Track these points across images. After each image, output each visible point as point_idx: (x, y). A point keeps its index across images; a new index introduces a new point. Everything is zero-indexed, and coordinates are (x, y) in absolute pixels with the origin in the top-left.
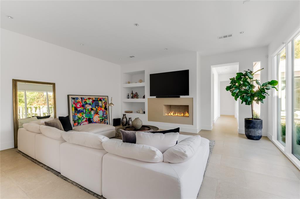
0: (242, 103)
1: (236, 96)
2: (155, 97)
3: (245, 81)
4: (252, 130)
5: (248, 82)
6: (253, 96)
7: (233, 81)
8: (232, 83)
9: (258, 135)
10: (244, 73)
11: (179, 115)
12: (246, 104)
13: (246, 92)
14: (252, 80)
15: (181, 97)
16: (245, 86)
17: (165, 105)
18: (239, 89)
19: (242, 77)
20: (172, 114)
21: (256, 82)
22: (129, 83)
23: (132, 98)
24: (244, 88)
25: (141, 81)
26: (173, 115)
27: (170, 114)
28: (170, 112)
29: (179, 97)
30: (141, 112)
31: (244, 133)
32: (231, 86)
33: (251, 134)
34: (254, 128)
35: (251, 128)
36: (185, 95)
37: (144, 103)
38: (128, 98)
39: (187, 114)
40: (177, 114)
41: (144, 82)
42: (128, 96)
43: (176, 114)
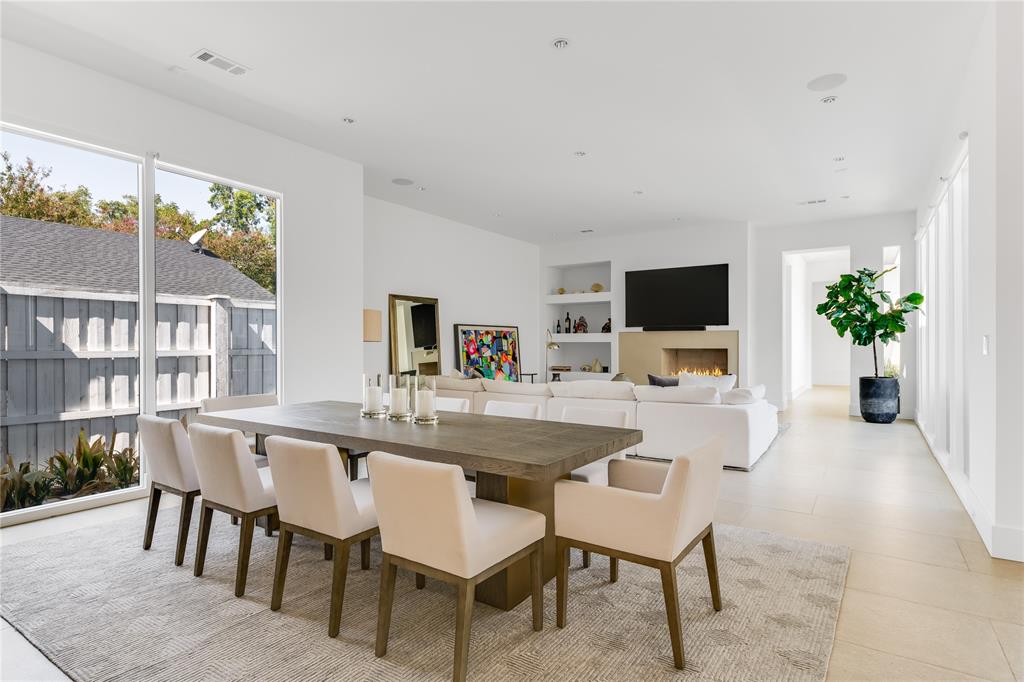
0: (854, 342)
1: (841, 327)
2: (640, 329)
3: (859, 292)
4: (874, 401)
5: (864, 296)
6: (872, 327)
7: (833, 293)
8: (829, 295)
9: (886, 411)
10: (857, 276)
12: (859, 344)
13: (861, 318)
14: (873, 291)
15: (708, 328)
16: (859, 303)
17: (666, 350)
18: (845, 310)
19: (854, 283)
20: (685, 372)
21: (882, 296)
22: (562, 292)
23: (568, 330)
24: (858, 307)
25: (597, 288)
27: (681, 372)
29: (703, 329)
30: (598, 368)
32: (827, 304)
33: (871, 411)
34: (876, 395)
35: (871, 397)
36: (717, 324)
37: (608, 345)
38: (558, 332)
41: (609, 291)
42: (559, 326)
43: (692, 371)
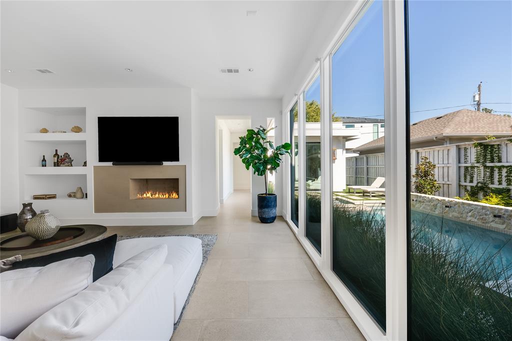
0: (255, 173)
1: (247, 163)
2: (110, 164)
3: (257, 142)
4: (266, 210)
5: (260, 144)
6: (266, 163)
7: (243, 141)
8: (241, 143)
9: (272, 216)
10: (256, 131)
11: (160, 196)
12: (258, 175)
13: (258, 157)
14: (265, 141)
15: (165, 163)
16: (258, 149)
18: (250, 153)
19: (254, 136)
20: (149, 195)
21: (270, 144)
22: (45, 131)
23: (57, 164)
24: (256, 151)
25: (77, 130)
26: (151, 197)
27: (146, 195)
28: (146, 192)
29: (161, 164)
30: (79, 195)
31: (257, 215)
32: (240, 148)
33: (264, 216)
34: (268, 206)
35: (264, 208)
36: (171, 161)
37: (84, 177)
38: (43, 166)
39: (174, 195)
40: (157, 196)
41: (85, 132)
42: (44, 160)
43: (155, 194)
